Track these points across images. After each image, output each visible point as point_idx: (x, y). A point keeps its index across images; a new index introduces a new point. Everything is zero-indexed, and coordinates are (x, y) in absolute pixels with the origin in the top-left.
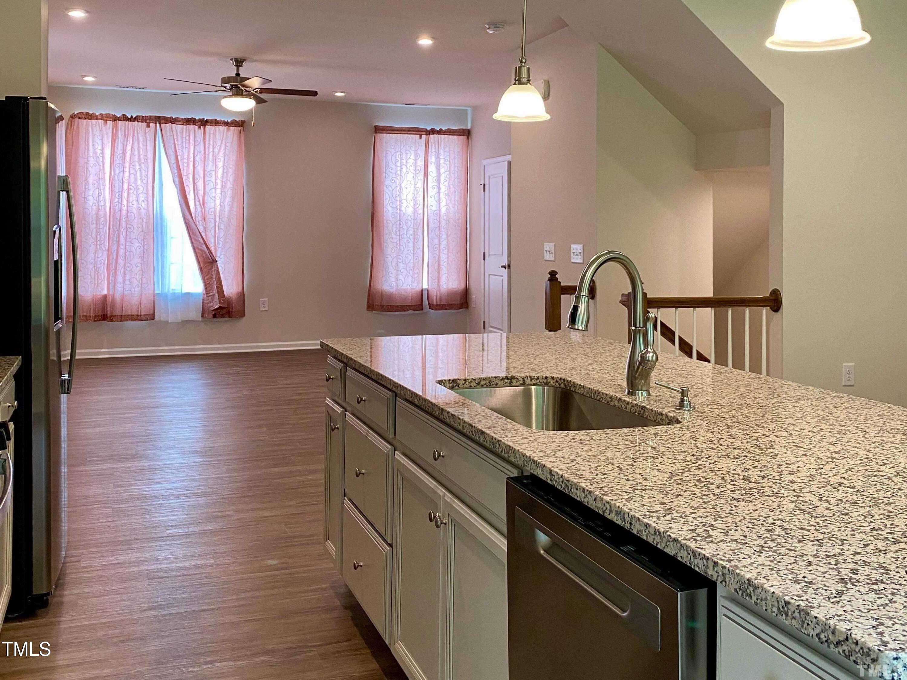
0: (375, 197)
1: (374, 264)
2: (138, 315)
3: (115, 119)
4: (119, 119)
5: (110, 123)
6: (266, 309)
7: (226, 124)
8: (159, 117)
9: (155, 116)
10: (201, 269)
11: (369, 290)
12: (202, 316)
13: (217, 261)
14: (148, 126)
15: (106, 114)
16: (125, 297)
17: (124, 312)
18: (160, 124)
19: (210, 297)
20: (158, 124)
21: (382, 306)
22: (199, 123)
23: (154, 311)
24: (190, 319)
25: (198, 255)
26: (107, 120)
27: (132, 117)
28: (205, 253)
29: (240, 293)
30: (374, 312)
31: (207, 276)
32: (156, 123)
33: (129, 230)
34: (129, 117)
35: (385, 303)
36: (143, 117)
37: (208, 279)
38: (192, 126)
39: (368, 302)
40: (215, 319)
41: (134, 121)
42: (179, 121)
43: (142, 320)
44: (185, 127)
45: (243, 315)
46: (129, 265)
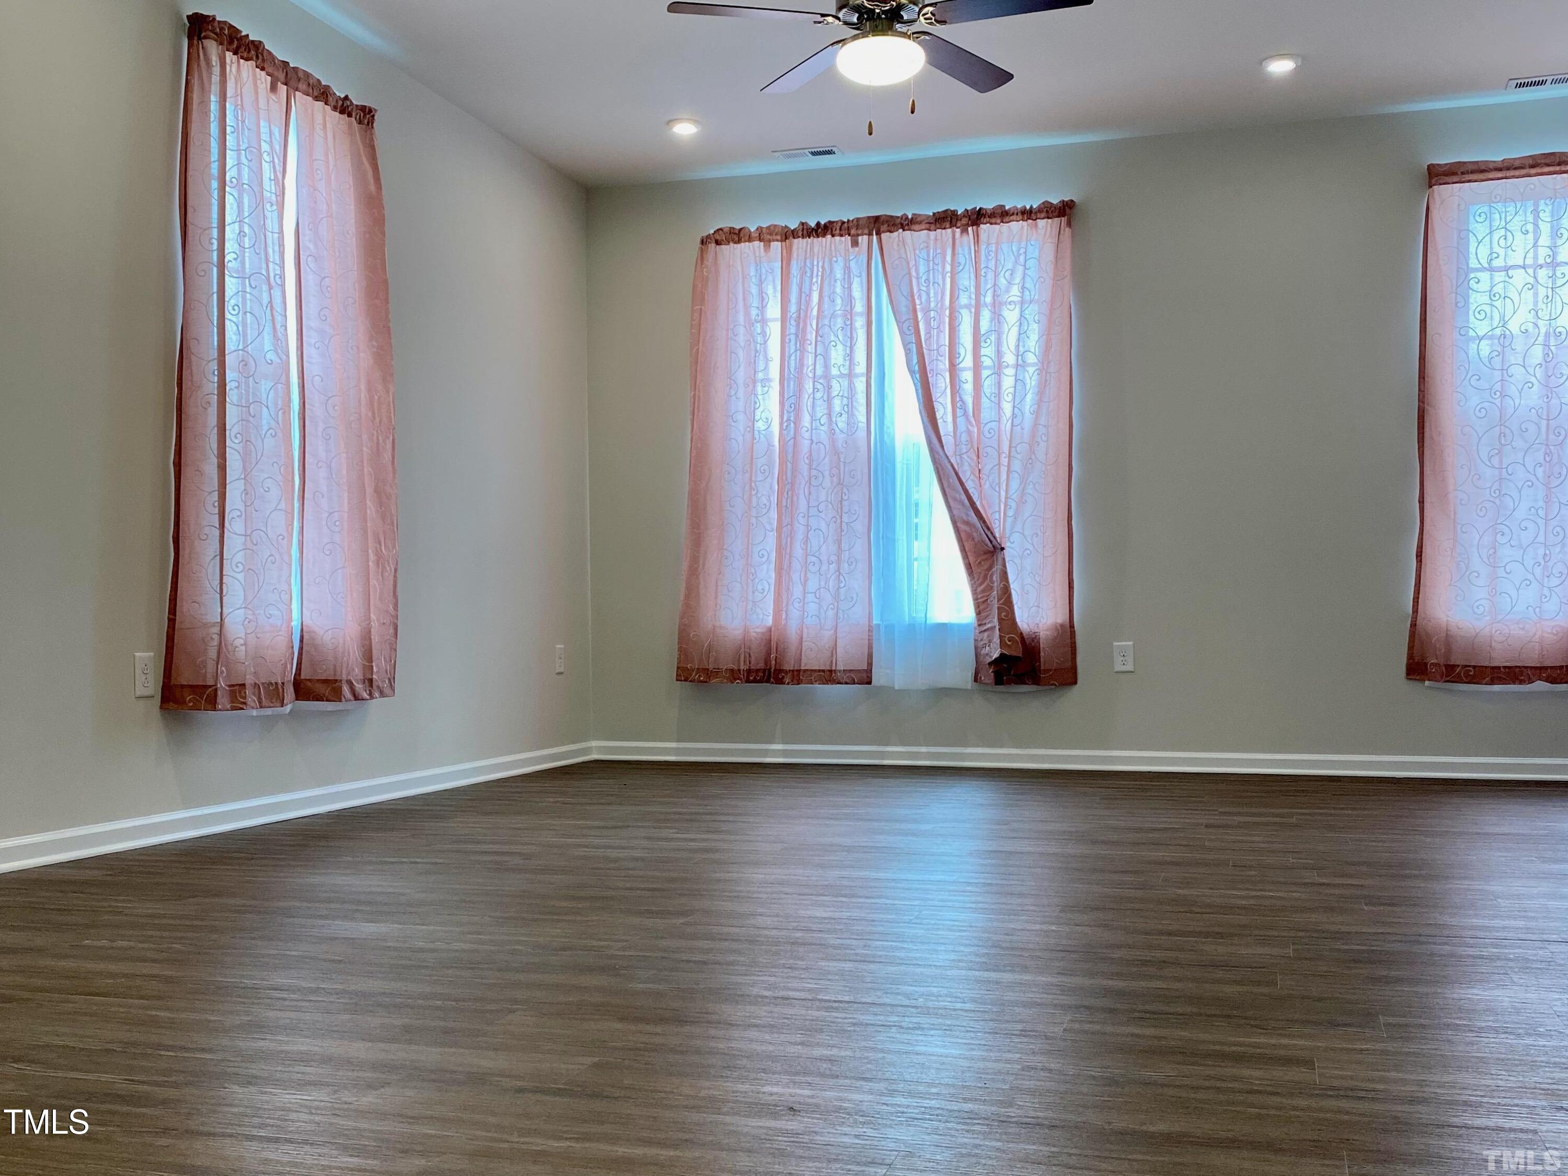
0: (1428, 365)
1: (1427, 550)
2: (831, 671)
3: (787, 235)
4: (794, 234)
5: (776, 246)
6: (1130, 667)
7: (1028, 214)
8: (877, 219)
9: (869, 217)
10: (969, 568)
11: (1414, 625)
12: (976, 680)
13: (1003, 549)
14: (855, 244)
15: (768, 228)
16: (805, 631)
17: (803, 665)
18: (878, 234)
19: (986, 634)
20: (875, 237)
21: (1450, 668)
22: (965, 221)
23: (870, 664)
24: (951, 686)
25: (963, 535)
26: (770, 241)
27: (818, 224)
28: (977, 530)
29: (1062, 626)
30: (1427, 683)
31: (980, 585)
32: (870, 234)
33: (814, 482)
34: (813, 225)
35: (1457, 659)
36: (843, 223)
37: (983, 591)
38: (949, 230)
39: (1410, 656)
40: (1001, 688)
41: (824, 235)
42: (920, 223)
43: (841, 683)
44: (932, 233)
45: (1075, 682)
46: (814, 559)
